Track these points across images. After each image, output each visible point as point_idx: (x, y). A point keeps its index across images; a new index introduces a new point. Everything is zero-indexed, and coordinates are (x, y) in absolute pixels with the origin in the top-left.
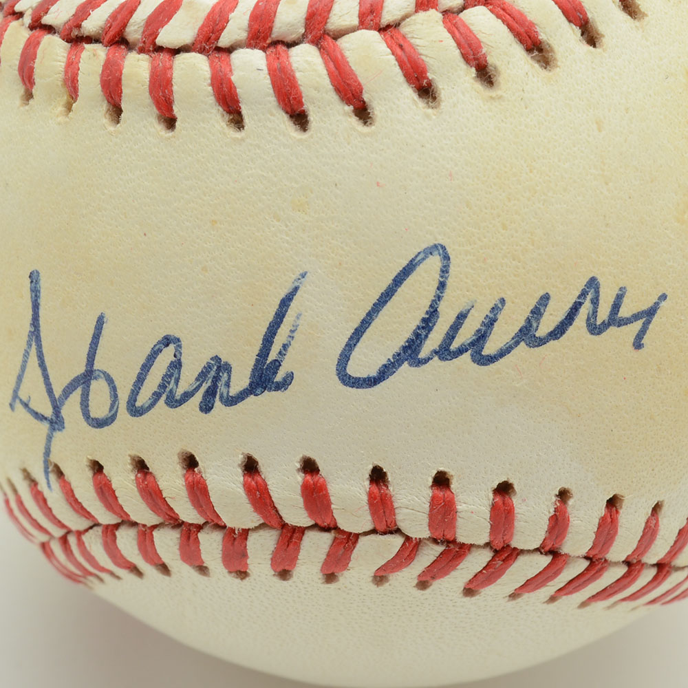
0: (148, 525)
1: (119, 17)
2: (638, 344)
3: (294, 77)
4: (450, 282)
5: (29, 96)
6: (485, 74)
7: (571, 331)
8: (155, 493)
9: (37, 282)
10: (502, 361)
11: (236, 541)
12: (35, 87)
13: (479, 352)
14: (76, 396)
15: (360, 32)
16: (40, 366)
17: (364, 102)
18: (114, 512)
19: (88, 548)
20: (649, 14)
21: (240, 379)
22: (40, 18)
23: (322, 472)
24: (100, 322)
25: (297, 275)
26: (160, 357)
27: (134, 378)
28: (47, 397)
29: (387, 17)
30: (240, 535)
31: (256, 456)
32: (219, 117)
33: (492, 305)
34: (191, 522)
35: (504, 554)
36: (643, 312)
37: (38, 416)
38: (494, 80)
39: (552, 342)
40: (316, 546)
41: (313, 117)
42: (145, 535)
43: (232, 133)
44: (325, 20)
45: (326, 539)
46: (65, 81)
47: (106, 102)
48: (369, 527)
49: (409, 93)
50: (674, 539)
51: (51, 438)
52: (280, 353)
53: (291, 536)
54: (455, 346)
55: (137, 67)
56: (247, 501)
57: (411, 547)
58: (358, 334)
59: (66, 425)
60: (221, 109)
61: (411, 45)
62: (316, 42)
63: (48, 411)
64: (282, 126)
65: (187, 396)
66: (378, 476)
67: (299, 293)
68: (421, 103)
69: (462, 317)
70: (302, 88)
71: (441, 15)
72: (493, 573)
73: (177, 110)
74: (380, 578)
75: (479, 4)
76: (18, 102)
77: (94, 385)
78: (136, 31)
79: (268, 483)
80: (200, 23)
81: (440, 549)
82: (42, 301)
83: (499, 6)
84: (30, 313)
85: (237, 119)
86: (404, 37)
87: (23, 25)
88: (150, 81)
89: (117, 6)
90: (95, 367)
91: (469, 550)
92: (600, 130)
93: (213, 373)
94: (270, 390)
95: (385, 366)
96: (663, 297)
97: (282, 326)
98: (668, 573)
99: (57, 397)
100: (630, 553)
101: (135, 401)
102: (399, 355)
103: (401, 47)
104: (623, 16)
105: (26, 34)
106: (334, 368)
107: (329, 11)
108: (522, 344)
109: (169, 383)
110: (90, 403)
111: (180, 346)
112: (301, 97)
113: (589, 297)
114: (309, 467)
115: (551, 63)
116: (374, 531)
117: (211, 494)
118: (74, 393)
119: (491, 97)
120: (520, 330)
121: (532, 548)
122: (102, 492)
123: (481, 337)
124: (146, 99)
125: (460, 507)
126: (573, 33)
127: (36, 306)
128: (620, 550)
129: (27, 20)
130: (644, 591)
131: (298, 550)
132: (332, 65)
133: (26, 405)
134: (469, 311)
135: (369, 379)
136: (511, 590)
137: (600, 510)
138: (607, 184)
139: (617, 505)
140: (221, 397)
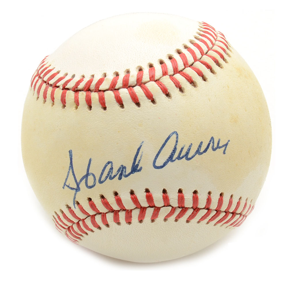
0: (105, 213)
1: (88, 84)
2: (224, 153)
3: (136, 94)
4: (179, 140)
5: (64, 106)
6: (181, 90)
7: (208, 150)
8: (107, 203)
9: (71, 153)
10: (193, 159)
11: (129, 213)
12: (66, 104)
13: (187, 157)
14: (84, 181)
15: (150, 82)
16: (73, 175)
17: (153, 99)
18: (95, 211)
19: (86, 223)
20: (217, 73)
21: (129, 170)
22: (65, 87)
23: (151, 192)
24: (90, 160)
25: (141, 142)
26: (107, 167)
27: (100, 173)
28: (75, 183)
29: (156, 78)
30: (130, 211)
31: (134, 190)
32: (118, 105)
33: (189, 145)
34: (116, 210)
35: (196, 209)
36: (225, 145)
37: (72, 189)
38: (183, 91)
39: (204, 153)
40: (150, 212)
41: (141, 103)
42: (104, 215)
43: (121, 109)
44: (141, 80)
45: (152, 209)
46: (75, 102)
47: (87, 105)
48: (163, 205)
49: (164, 96)
50: (236, 205)
51: (76, 194)
52: (138, 162)
53: (143, 210)
54: (181, 156)
55: (95, 96)
56: (132, 202)
57: (174, 209)
58: (157, 155)
59: (81, 189)
60: (118, 104)
61: (163, 84)
62: (140, 85)
63: (75, 186)
64: (134, 106)
65: (115, 176)
66: (164, 191)
67: (142, 147)
68: (167, 98)
69: (182, 149)
70: (138, 97)
71: (169, 76)
72: (194, 215)
73: (106, 105)
74: (165, 220)
75: (177, 73)
76: (61, 108)
77: (89, 177)
78: (93, 87)
79: (137, 196)
80: (110, 83)
81: (181, 209)
82: (73, 158)
83: (182, 73)
84: (70, 161)
85: (122, 106)
86: (161, 83)
87: (60, 89)
88: (99, 99)
89: (87, 82)
90: (89, 172)
91: (188, 209)
92: (210, 101)
93: (121, 169)
94: (136, 172)
95: (165, 163)
96: (229, 141)
97: (138, 155)
98: (235, 215)
99: (78, 182)
100: (226, 209)
101: (101, 179)
102: (168, 159)
103: (161, 85)
104: (212, 74)
105: (62, 91)
106: (152, 164)
107: (142, 78)
108: (197, 154)
109: (110, 173)
110: (88, 182)
111: (112, 164)
112: (138, 99)
113: (212, 142)
114: (147, 191)
115: (196, 86)
116: (164, 206)
117: (122, 201)
118: (83, 180)
119: (184, 95)
120: (196, 151)
121: (203, 208)
122: (92, 205)
123: (187, 153)
124: (98, 103)
125: (185, 197)
126: (200, 79)
127: (71, 159)
128: (224, 208)
129: (61, 87)
130: (230, 220)
131: (145, 214)
132: (145, 91)
133: (68, 186)
134: (184, 147)
135: (161, 166)
136: (198, 220)
137: (219, 197)
138: (213, 114)
139: (222, 195)
140: (124, 175)
